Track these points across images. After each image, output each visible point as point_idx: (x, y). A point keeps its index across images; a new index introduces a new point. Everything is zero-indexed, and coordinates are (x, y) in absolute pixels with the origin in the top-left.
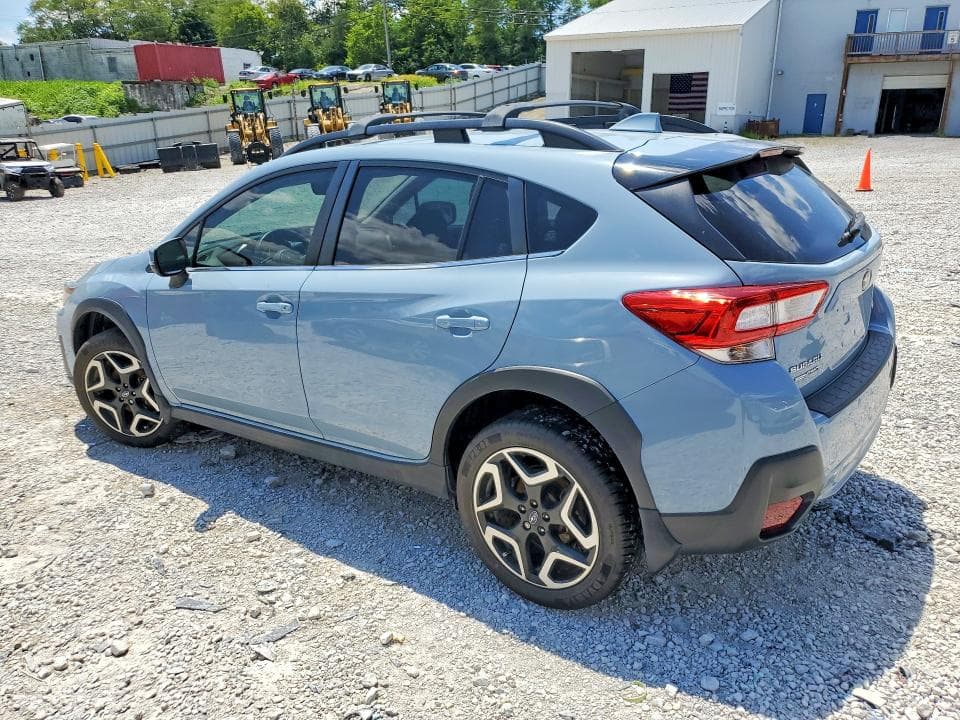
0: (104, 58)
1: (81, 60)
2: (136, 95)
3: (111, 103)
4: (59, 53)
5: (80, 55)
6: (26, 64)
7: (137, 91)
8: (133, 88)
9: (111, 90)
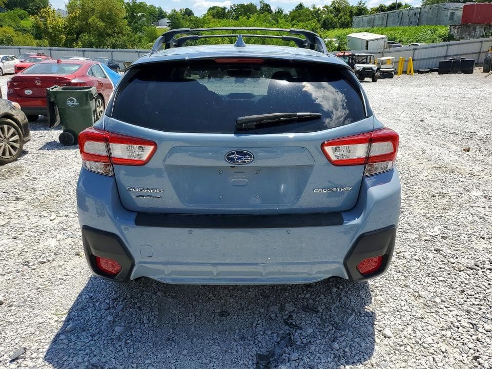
0: (449, 13)
1: (437, 15)
2: (455, 32)
3: (440, 37)
4: (429, 11)
5: (438, 12)
6: (411, 18)
7: (456, 30)
8: (454, 28)
9: (443, 30)
